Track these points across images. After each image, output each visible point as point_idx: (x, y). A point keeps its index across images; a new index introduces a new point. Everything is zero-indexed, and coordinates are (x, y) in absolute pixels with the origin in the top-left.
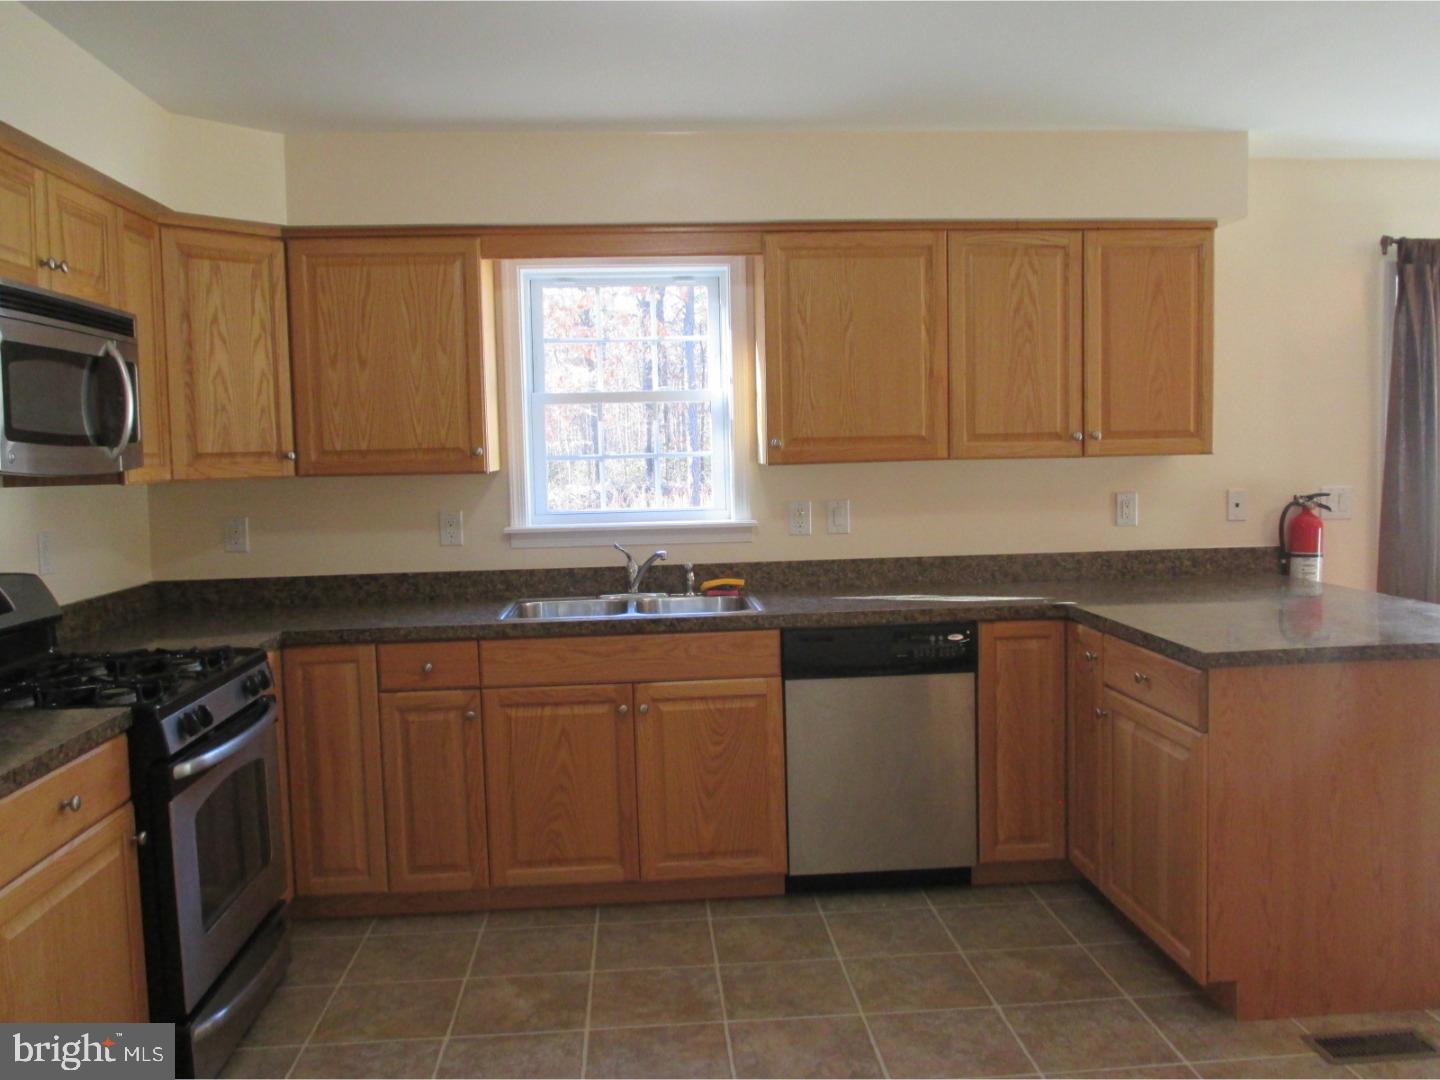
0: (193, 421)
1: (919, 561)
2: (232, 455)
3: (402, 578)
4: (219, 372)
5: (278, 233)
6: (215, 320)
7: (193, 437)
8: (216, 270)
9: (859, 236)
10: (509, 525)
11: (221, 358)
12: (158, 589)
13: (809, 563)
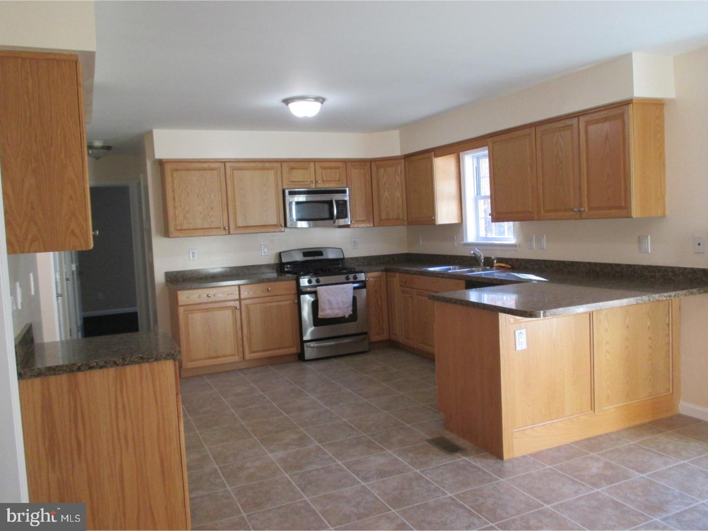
0: (380, 210)
1: (564, 262)
2: (390, 219)
3: (444, 256)
4: (386, 198)
5: (403, 157)
6: (385, 183)
7: (380, 215)
8: (385, 170)
9: (510, 135)
10: (463, 241)
11: (387, 194)
12: (407, 255)
13: (531, 260)
